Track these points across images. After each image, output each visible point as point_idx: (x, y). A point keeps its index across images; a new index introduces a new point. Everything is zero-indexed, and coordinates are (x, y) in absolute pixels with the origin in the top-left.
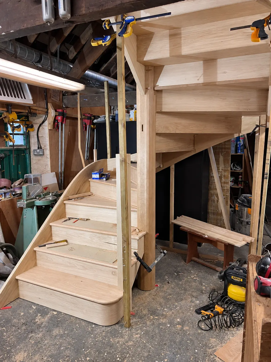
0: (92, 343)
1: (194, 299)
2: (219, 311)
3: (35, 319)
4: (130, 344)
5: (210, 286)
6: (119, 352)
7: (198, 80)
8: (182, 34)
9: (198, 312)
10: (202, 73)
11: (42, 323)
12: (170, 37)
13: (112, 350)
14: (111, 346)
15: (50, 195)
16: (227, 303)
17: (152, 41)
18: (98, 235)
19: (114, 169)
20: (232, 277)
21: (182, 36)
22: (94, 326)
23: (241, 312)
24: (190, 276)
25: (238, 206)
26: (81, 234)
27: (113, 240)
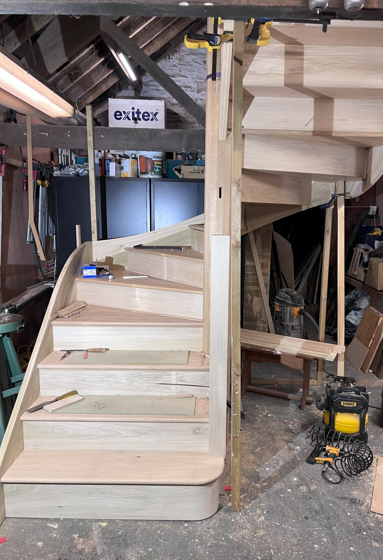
0: (205, 552)
1: (292, 445)
2: (336, 453)
3: (75, 546)
4: (261, 534)
5: (295, 422)
6: (256, 552)
7: (306, 126)
8: (305, 54)
9: (311, 461)
10: (312, 116)
11: (94, 549)
12: (285, 56)
13: (243, 552)
14: (239, 547)
15: (4, 312)
16: (335, 440)
17: (256, 55)
18: (144, 373)
19: (106, 258)
20: (342, 403)
21: (305, 57)
22: (186, 525)
23: (367, 449)
24: (261, 414)
25: (279, 305)
26: (109, 376)
27: (174, 377)
